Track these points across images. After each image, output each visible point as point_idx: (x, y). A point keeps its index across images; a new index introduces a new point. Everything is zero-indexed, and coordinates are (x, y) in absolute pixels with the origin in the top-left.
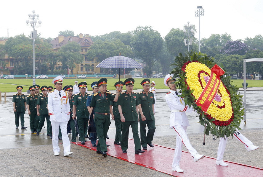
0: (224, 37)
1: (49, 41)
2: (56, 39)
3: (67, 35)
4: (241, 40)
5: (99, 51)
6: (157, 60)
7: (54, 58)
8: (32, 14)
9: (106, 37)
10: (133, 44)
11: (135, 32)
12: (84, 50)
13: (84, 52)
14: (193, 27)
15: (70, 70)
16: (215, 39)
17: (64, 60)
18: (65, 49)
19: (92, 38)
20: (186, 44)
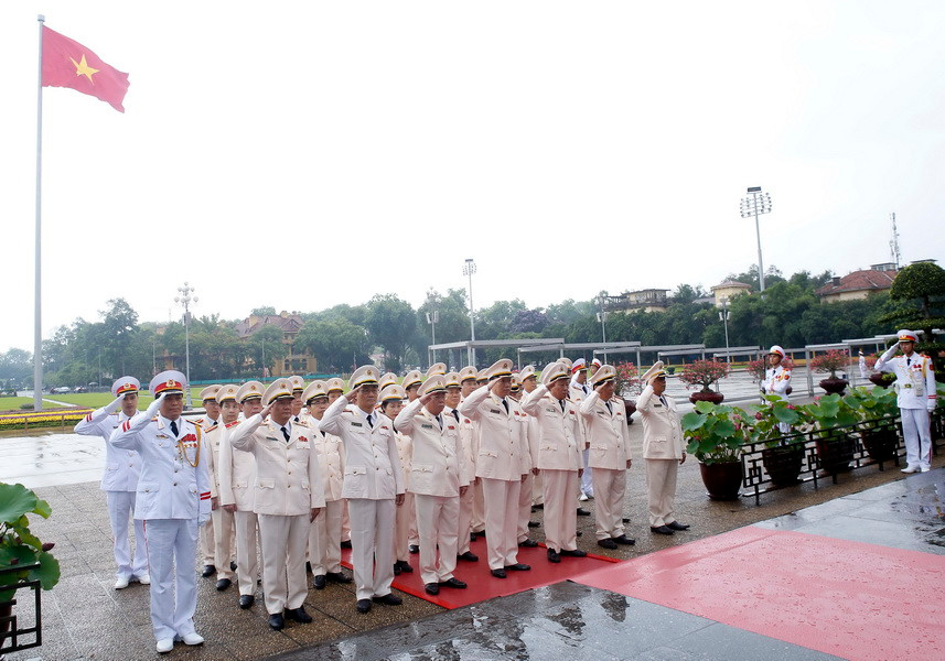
0: (515, 304)
1: (232, 325)
2: (246, 321)
3: (263, 314)
4: (542, 309)
5: (313, 337)
6: (411, 346)
7: (239, 351)
8: (183, 287)
9: (328, 314)
10: (368, 324)
11: (371, 303)
12: (290, 338)
13: (290, 341)
14: (463, 291)
15: (266, 370)
16: (500, 309)
17: (258, 354)
18: (259, 337)
19: (305, 317)
20: (429, 322)
